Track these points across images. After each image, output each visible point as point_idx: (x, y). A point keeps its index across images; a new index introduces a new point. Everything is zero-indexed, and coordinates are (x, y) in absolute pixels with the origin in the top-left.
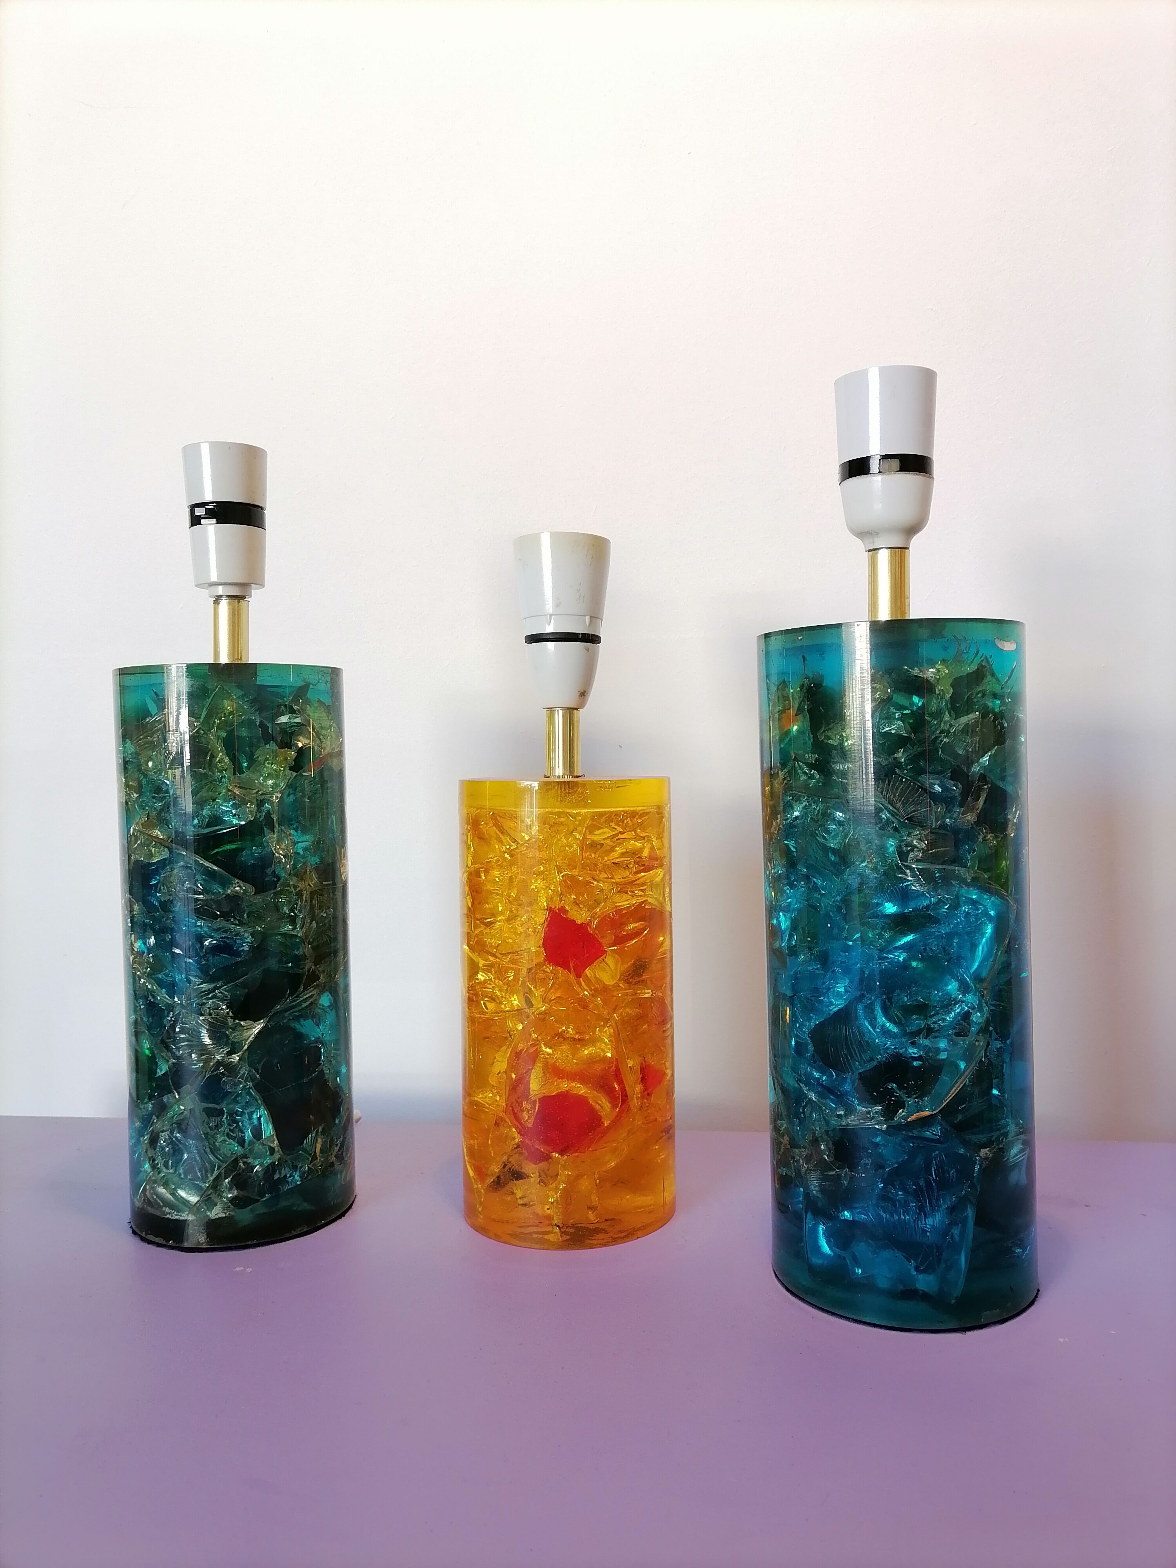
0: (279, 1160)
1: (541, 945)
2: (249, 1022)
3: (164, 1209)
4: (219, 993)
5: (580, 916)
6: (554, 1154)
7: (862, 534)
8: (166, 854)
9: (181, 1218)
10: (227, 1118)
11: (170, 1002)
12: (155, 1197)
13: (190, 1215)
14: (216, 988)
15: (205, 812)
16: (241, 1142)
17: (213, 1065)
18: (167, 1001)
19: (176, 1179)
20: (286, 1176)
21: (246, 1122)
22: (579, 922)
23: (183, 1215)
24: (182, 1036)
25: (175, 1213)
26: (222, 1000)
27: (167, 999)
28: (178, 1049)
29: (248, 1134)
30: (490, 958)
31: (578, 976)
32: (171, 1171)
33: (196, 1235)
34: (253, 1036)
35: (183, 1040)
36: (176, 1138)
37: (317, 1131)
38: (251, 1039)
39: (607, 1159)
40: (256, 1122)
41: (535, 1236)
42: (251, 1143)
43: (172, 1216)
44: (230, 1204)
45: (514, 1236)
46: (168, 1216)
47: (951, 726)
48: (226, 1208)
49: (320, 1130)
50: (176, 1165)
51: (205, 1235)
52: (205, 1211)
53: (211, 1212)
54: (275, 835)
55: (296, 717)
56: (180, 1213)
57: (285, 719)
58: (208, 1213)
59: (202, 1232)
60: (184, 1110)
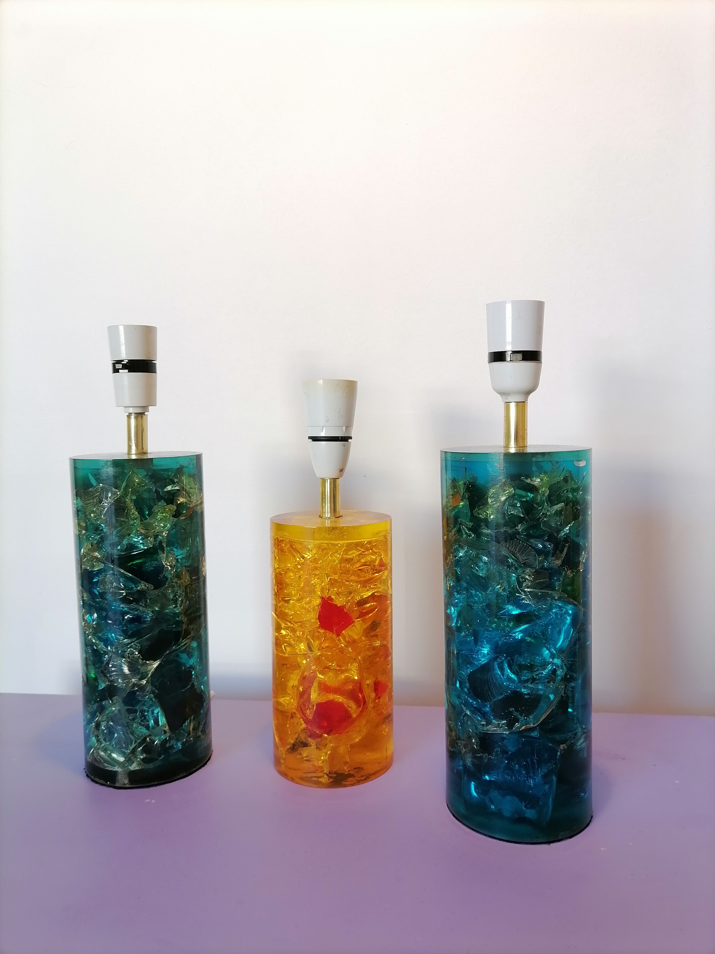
0: (169, 737)
1: (317, 618)
5: (339, 601)
6: (324, 734)
7: (502, 393)
10: (139, 714)
16: (147, 727)
17: (131, 686)
21: (151, 717)
22: (339, 605)
24: (113, 669)
27: (104, 648)
28: (111, 676)
30: (288, 623)
31: (338, 635)
34: (153, 669)
36: (111, 725)
39: (354, 737)
40: (155, 715)
41: (314, 779)
42: (153, 728)
45: (303, 779)
50: (110, 740)
51: (128, 780)
52: (128, 766)
53: (131, 767)
54: (165, 555)
55: (176, 486)
56: (113, 767)
57: (169, 488)
58: (130, 767)
59: (126, 778)
60: (115, 710)
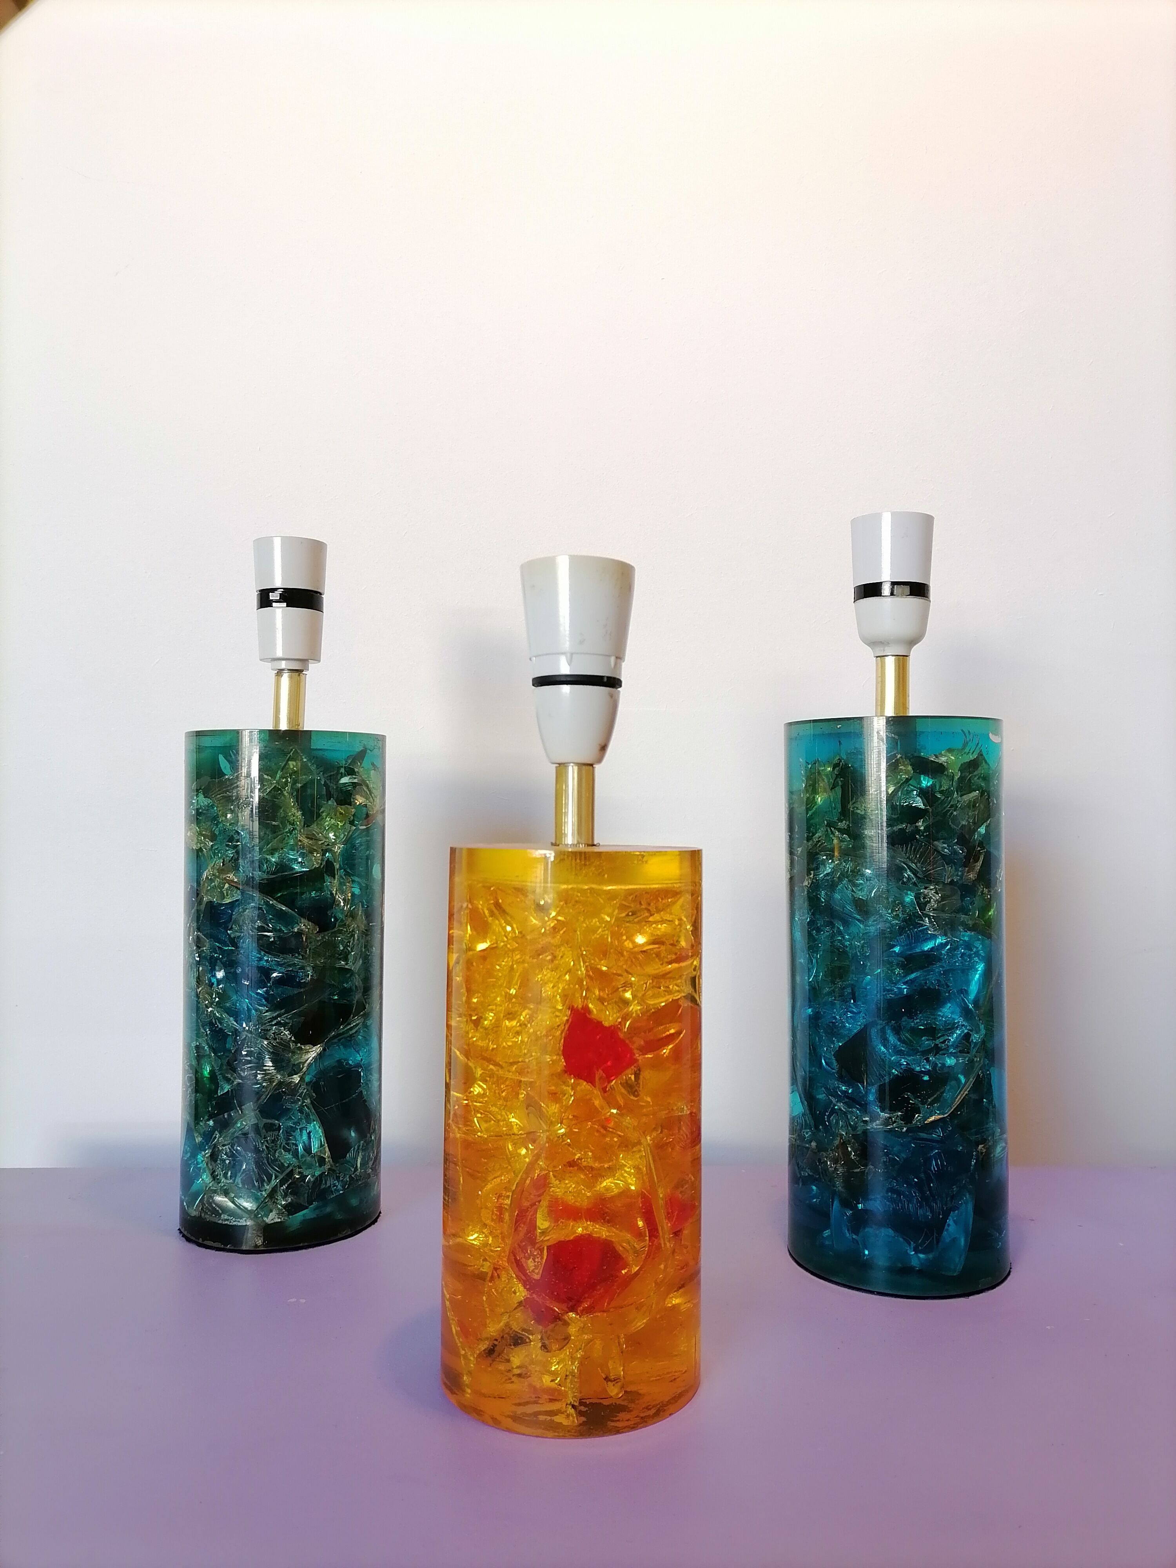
1: (560, 1053)
2: (309, 1046)
4: (282, 1020)
6: (570, 1314)
7: (873, 643)
8: (237, 896)
9: (239, 1224)
10: (283, 1132)
11: (237, 1029)
12: (214, 1205)
13: (248, 1221)
14: (279, 1016)
15: (273, 860)
16: (296, 1155)
17: (275, 1086)
18: (235, 1028)
19: (235, 1188)
21: (299, 1137)
23: (241, 1221)
24: (248, 1058)
25: (234, 1219)
26: (284, 1026)
27: (235, 1026)
28: (243, 1070)
29: (301, 1148)
32: (230, 1181)
33: (255, 1239)
34: (311, 1059)
35: (249, 1062)
36: (237, 1151)
38: (309, 1061)
39: (632, 1316)
43: (231, 1222)
44: (284, 1210)
46: (226, 1222)
47: (958, 802)
48: (280, 1213)
50: (234, 1176)
51: (262, 1239)
52: (262, 1217)
53: (268, 1218)
54: (336, 881)
55: (355, 778)
56: (239, 1220)
57: (345, 780)
58: (265, 1219)
59: (259, 1236)
60: (246, 1125)
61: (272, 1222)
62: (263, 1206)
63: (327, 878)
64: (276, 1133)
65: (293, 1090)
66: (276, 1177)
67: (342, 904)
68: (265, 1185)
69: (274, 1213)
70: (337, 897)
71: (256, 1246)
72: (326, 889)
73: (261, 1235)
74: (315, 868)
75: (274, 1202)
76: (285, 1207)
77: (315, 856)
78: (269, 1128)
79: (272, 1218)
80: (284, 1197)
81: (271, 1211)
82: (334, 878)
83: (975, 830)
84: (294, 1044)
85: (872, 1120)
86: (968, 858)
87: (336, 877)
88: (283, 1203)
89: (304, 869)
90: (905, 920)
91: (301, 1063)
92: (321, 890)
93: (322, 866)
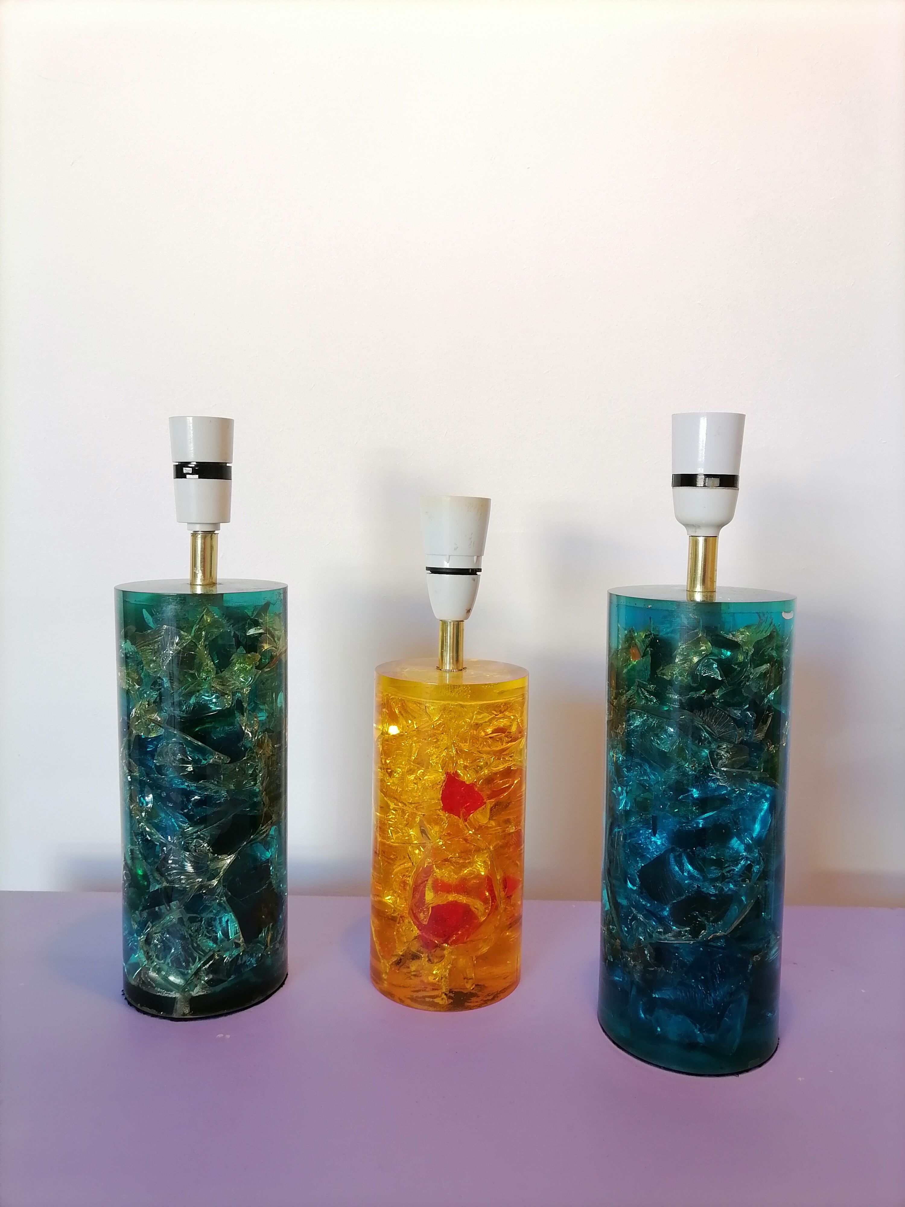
1: (440, 799)
2: (224, 856)
3: (156, 988)
4: (202, 834)
5: (467, 777)
6: (444, 944)
7: (688, 526)
8: (161, 732)
9: (170, 996)
10: (204, 923)
11: (164, 841)
12: (149, 980)
13: (177, 994)
14: (198, 831)
15: (191, 702)
16: (215, 940)
17: (197, 888)
18: (162, 840)
19: (165, 967)
20: (245, 962)
21: (218, 926)
22: (468, 783)
23: (171, 993)
24: (173, 866)
25: (165, 992)
26: (203, 839)
27: (162, 839)
28: (170, 875)
29: (220, 934)
30: (400, 804)
31: (466, 820)
32: (162, 961)
33: (182, 1008)
34: (226, 865)
35: (175, 869)
36: (166, 938)
37: (269, 928)
38: (224, 867)
39: (480, 946)
40: (224, 924)
41: (427, 999)
42: (222, 941)
43: (163, 994)
45: (412, 999)
46: (159, 994)
47: (751, 673)
49: (270, 926)
52: (189, 991)
53: (193, 991)
59: (186, 1007)
61: (197, 995)
62: (189, 983)
63: (237, 714)
64: (198, 924)
65: (212, 891)
66: (200, 960)
67: (250, 736)
68: (191, 965)
69: (198, 987)
70: (246, 731)
71: (184, 1014)
72: (236, 723)
73: (188, 1005)
74: (227, 708)
75: (198, 979)
76: (207, 982)
77: (226, 699)
78: (192, 920)
79: (197, 992)
80: (207, 975)
81: (196, 986)
82: (243, 715)
83: (764, 697)
84: (211, 854)
85: (665, 932)
86: (757, 721)
87: (245, 714)
88: (206, 979)
89: (218, 708)
90: (700, 771)
91: (218, 868)
92: (232, 724)
93: (233, 705)
